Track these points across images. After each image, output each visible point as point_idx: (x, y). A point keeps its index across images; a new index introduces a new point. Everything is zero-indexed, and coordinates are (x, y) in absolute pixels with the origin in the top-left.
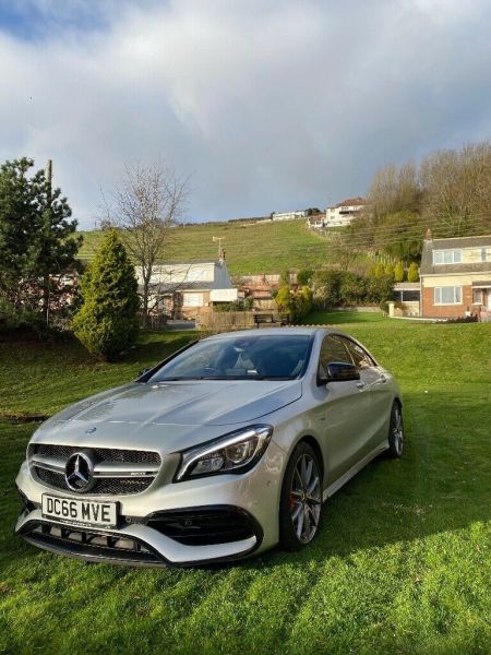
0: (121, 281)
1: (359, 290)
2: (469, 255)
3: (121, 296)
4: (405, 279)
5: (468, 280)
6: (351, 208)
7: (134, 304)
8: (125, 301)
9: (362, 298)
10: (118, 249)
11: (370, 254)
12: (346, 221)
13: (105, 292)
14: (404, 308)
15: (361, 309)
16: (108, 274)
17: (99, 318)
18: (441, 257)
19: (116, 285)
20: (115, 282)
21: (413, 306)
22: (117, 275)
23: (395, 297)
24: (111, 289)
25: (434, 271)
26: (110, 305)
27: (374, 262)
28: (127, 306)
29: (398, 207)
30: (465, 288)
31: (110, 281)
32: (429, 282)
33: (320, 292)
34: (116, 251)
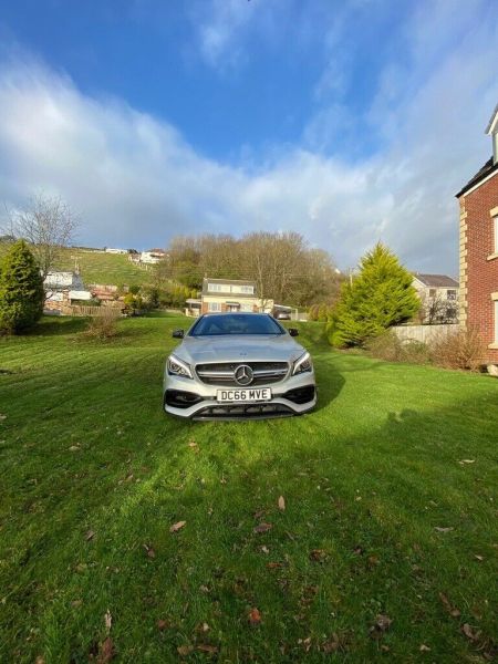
0: (30, 277)
1: (169, 300)
2: (225, 288)
3: (29, 288)
4: (190, 297)
5: (223, 300)
6: (157, 254)
7: (40, 295)
8: (33, 292)
9: (170, 305)
10: (26, 254)
11: (170, 281)
12: (154, 261)
13: (14, 284)
14: (192, 312)
15: (168, 311)
16: (18, 270)
17: (10, 302)
18: (212, 288)
19: (26, 280)
20: (24, 277)
21: (196, 311)
22: (26, 273)
23: (187, 305)
24: (22, 281)
25: (209, 294)
26: (19, 293)
27: (173, 286)
28: (34, 295)
29: (184, 258)
30: (223, 304)
31: (20, 276)
32: (206, 299)
33: (145, 299)
34: (25, 255)
